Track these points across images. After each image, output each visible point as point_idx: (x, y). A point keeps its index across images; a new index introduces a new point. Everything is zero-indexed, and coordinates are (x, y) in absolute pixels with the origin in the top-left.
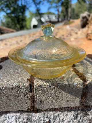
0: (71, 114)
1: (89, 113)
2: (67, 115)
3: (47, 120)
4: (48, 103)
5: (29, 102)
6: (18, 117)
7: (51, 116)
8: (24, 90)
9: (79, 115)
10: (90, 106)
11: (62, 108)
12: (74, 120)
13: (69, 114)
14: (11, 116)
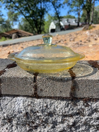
0: (63, 103)
1: (78, 104)
2: (60, 103)
3: (45, 105)
4: (47, 91)
5: (33, 89)
6: (25, 100)
7: (48, 102)
8: (30, 80)
9: (70, 105)
10: (78, 98)
11: (57, 97)
12: (66, 107)
13: (62, 102)
14: (20, 99)
